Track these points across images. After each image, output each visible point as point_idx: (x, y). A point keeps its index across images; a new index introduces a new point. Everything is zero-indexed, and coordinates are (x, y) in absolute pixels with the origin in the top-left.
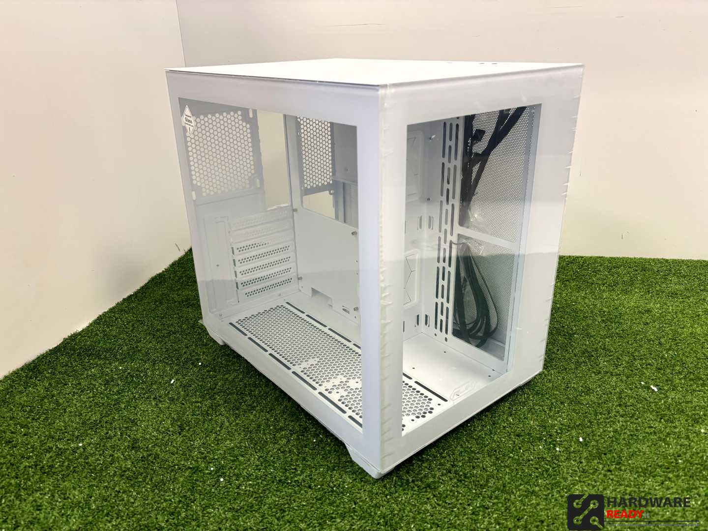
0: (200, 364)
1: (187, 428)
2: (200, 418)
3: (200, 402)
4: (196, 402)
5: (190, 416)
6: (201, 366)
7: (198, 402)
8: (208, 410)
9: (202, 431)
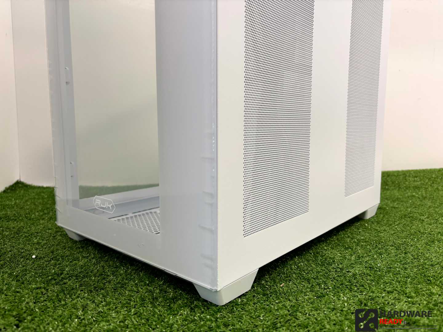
0: (34, 257)
1: (29, 318)
2: (49, 304)
3: (45, 288)
4: (37, 288)
5: (31, 304)
6: (36, 258)
7: (40, 288)
8: (58, 295)
9: (55, 319)
